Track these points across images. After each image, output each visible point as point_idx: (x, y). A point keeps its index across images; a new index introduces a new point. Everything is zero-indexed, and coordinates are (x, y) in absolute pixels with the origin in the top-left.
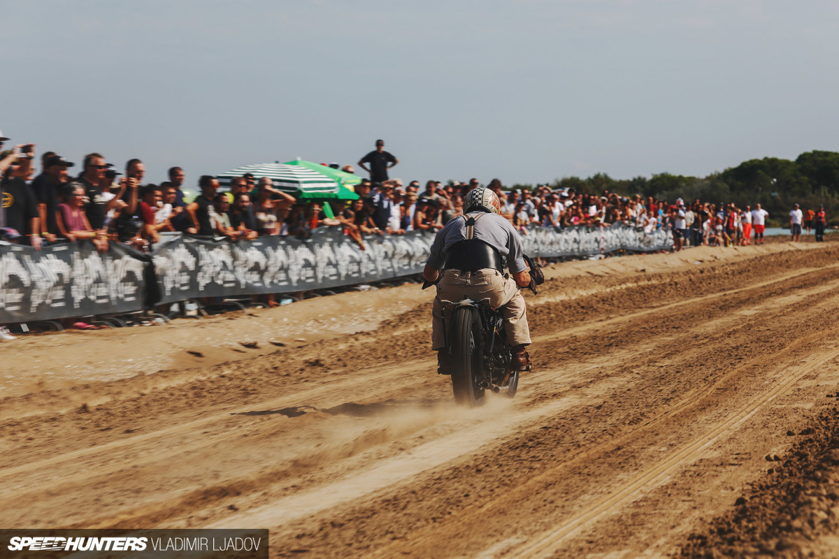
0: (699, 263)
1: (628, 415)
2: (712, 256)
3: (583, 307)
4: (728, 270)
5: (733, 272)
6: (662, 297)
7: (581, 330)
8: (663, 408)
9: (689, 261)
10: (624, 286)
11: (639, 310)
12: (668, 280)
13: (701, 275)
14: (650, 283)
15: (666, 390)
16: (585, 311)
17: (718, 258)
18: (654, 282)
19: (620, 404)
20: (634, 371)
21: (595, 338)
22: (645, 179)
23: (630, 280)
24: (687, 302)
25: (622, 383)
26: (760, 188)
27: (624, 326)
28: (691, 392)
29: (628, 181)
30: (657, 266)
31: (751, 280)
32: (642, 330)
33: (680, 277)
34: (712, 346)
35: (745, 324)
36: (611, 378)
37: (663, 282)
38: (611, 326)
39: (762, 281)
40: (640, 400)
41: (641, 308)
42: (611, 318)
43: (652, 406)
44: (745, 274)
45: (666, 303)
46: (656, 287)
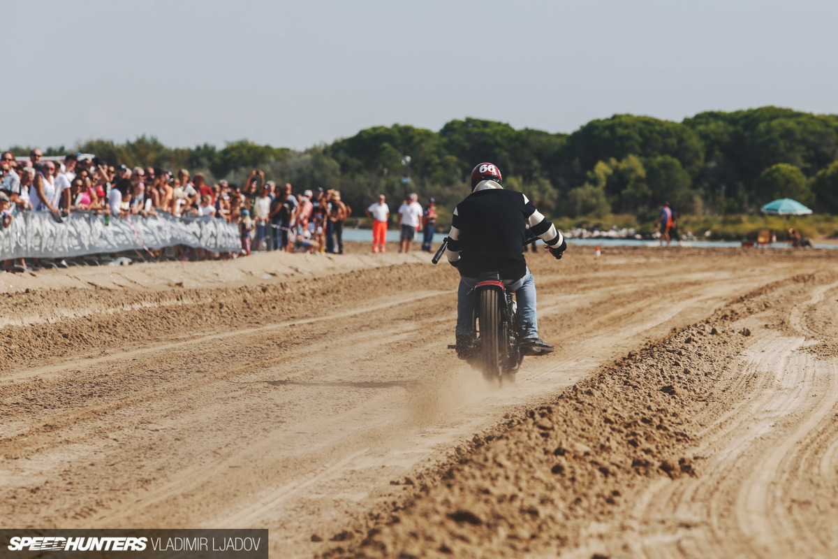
0: (270, 276)
1: (78, 504)
2: (291, 267)
3: (65, 336)
4: (307, 288)
5: (314, 291)
6: (196, 325)
7: (52, 371)
8: (137, 494)
9: (253, 272)
10: (137, 306)
11: (155, 343)
12: (210, 300)
13: (263, 294)
14: (180, 303)
15: (150, 465)
16: (67, 341)
17: (300, 270)
18: (187, 302)
19: (69, 487)
20: (111, 435)
21: (70, 383)
22: (213, 149)
23: (148, 297)
24: (232, 334)
25: (85, 454)
26: (386, 171)
27: (122, 367)
28: (189, 470)
29: (189, 151)
30: (201, 279)
31: (339, 305)
32: (150, 373)
33: (229, 295)
34: (247, 401)
35: (307, 370)
36: (71, 446)
37: (200, 303)
38: (102, 367)
39: (355, 307)
40: (105, 481)
41: (158, 340)
42: (106, 354)
43: (119, 490)
44: (330, 296)
45: (199, 334)
46: (188, 310)
